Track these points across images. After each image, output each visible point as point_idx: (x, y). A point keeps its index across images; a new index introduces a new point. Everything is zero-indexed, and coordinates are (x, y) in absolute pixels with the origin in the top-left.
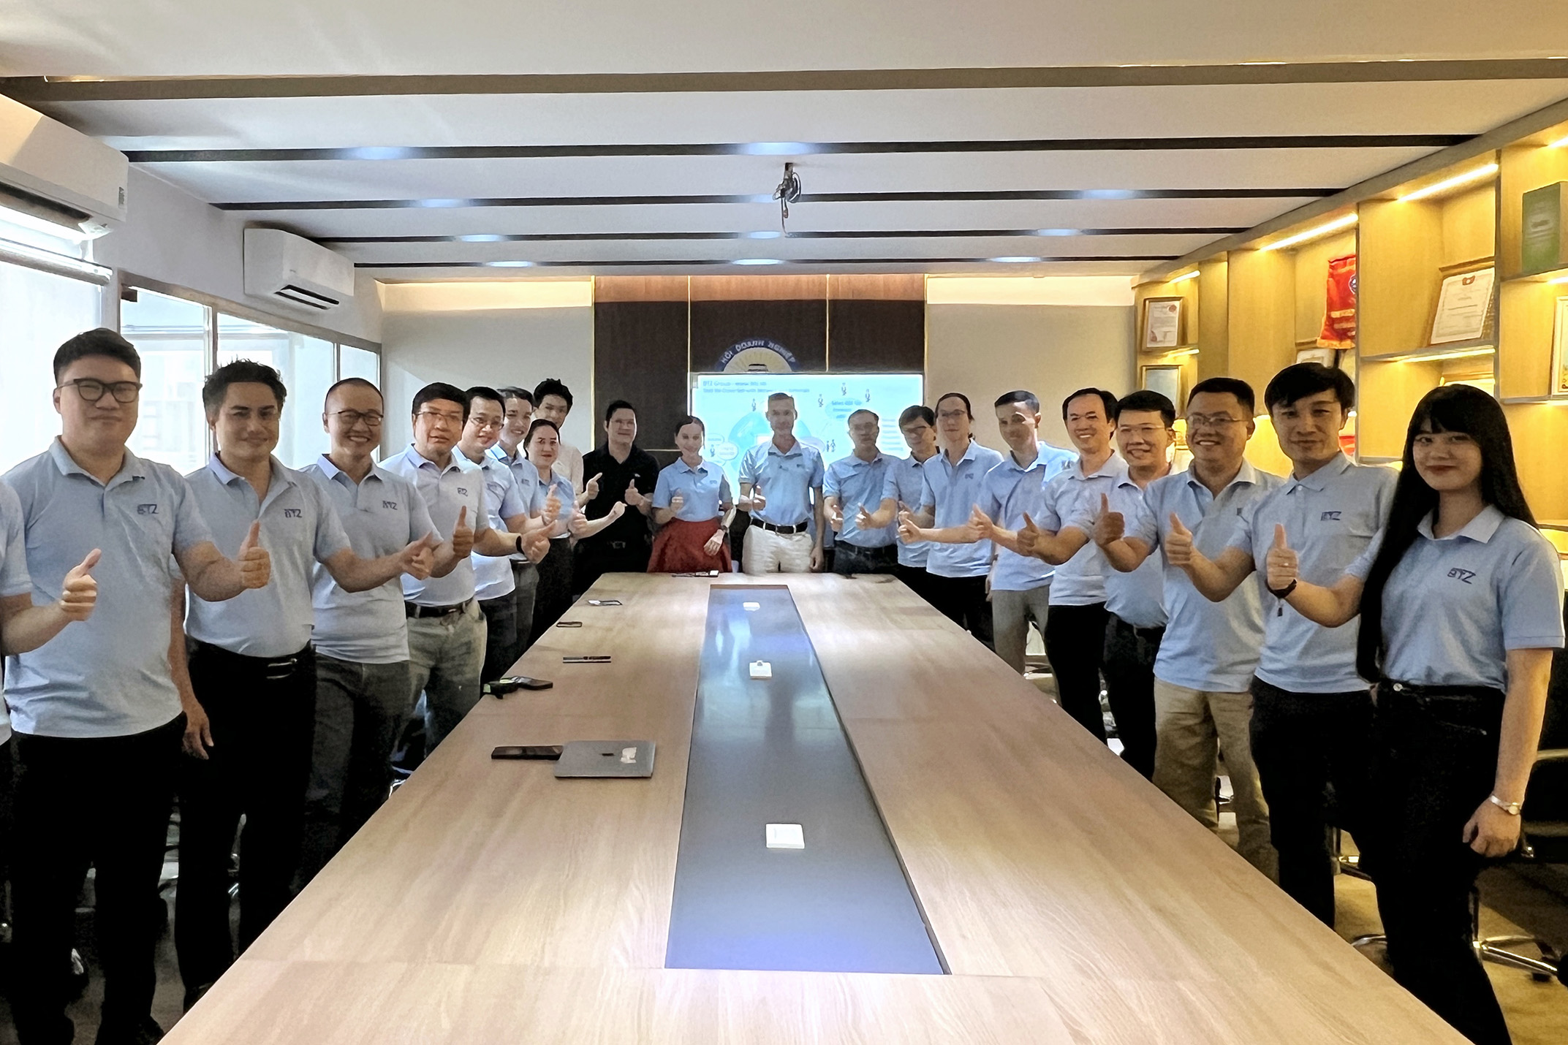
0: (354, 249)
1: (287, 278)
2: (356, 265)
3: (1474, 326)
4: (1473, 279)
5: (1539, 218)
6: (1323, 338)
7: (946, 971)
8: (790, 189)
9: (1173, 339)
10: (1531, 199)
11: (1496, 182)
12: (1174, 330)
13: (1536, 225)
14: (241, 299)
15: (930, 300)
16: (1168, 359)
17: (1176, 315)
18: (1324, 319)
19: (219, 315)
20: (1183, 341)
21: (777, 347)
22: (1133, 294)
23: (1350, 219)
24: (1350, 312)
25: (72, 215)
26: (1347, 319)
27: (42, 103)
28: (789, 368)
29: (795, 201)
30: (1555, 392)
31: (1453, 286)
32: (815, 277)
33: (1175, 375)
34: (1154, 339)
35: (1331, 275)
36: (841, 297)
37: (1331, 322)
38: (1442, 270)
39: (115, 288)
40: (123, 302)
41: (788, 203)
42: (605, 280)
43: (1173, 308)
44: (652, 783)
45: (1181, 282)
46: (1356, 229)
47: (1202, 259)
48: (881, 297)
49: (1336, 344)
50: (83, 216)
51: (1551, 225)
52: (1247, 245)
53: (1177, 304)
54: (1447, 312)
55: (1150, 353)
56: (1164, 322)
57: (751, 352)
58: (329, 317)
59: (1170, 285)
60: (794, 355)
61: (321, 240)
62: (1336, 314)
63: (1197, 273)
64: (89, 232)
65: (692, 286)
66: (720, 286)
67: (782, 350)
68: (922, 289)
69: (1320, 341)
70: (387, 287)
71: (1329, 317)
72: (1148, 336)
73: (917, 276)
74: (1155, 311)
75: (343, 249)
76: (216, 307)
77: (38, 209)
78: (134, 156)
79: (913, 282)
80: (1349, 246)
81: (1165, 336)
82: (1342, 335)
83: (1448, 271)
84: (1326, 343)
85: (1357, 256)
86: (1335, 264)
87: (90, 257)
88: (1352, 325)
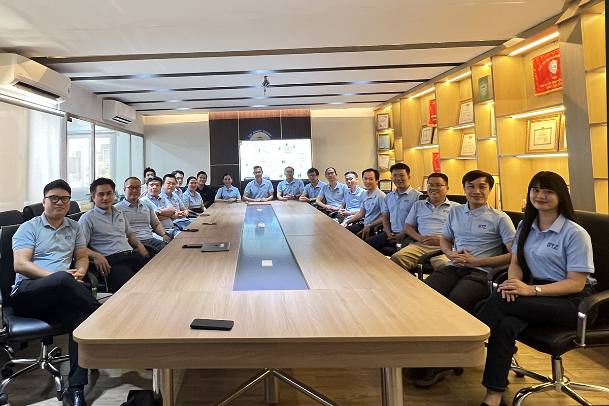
0: (135, 106)
1: (116, 114)
2: (136, 111)
3: (470, 118)
4: (469, 104)
5: (483, 86)
6: (429, 124)
7: (309, 289)
8: (266, 83)
9: (386, 126)
10: (481, 80)
11: (471, 77)
12: (387, 123)
13: (482, 88)
14: (102, 121)
15: (312, 116)
16: (386, 132)
17: (387, 119)
18: (429, 118)
19: (96, 126)
20: (389, 126)
21: (266, 132)
22: (374, 113)
23: (433, 88)
24: (435, 116)
25: (54, 96)
26: (435, 118)
27: (48, 64)
28: (269, 138)
29: (268, 87)
30: (492, 136)
31: (464, 106)
32: (277, 110)
33: (388, 137)
34: (381, 126)
35: (430, 105)
36: (285, 116)
37: (431, 119)
38: (461, 102)
39: (66, 118)
40: (68, 122)
41: (266, 88)
42: (212, 113)
43: (386, 117)
44: (229, 252)
45: (388, 109)
46: (434, 92)
47: (393, 101)
48: (297, 116)
49: (433, 126)
50: (58, 97)
51: (486, 87)
52: (405, 97)
53: (387, 115)
54: (463, 115)
55: (379, 131)
56: (383, 121)
57: (258, 134)
58: (128, 127)
59: (385, 110)
60: (271, 134)
61: (127, 103)
62: (432, 116)
63: (392, 106)
64: (59, 101)
65: (240, 114)
66: (247, 114)
67: (267, 133)
68: (310, 112)
69: (428, 125)
70: (145, 118)
71: (430, 117)
72: (379, 126)
73: (308, 109)
74: (381, 118)
75: (133, 105)
76: (94, 123)
77: (45, 95)
78: (72, 79)
79: (307, 111)
80: (433, 97)
81: (384, 125)
82: (435, 122)
83: (462, 102)
84: (430, 125)
85: (435, 99)
86: (432, 101)
87: (59, 109)
88: (436, 120)
